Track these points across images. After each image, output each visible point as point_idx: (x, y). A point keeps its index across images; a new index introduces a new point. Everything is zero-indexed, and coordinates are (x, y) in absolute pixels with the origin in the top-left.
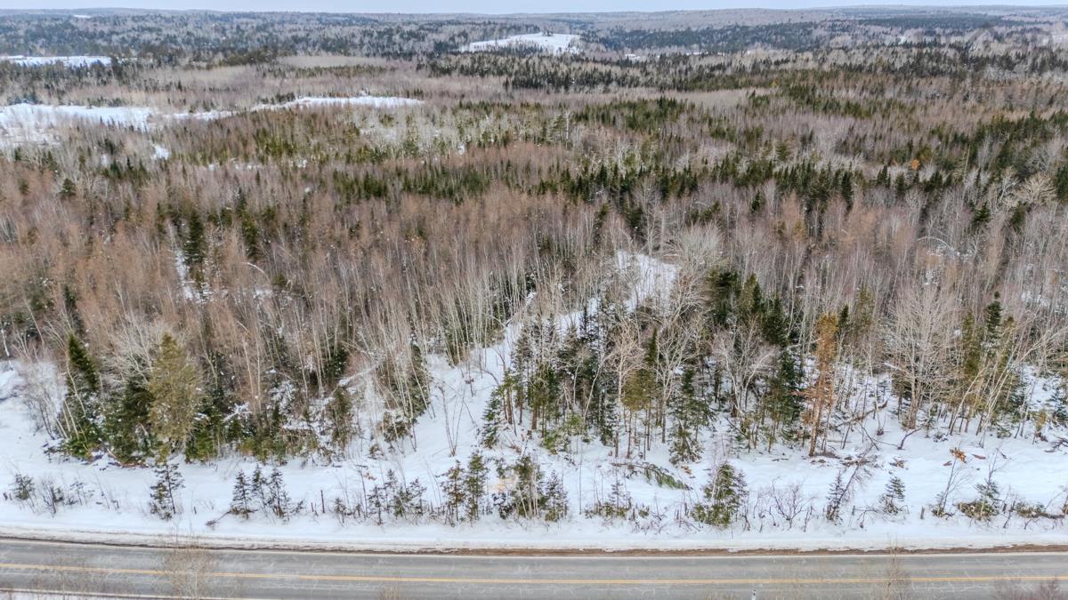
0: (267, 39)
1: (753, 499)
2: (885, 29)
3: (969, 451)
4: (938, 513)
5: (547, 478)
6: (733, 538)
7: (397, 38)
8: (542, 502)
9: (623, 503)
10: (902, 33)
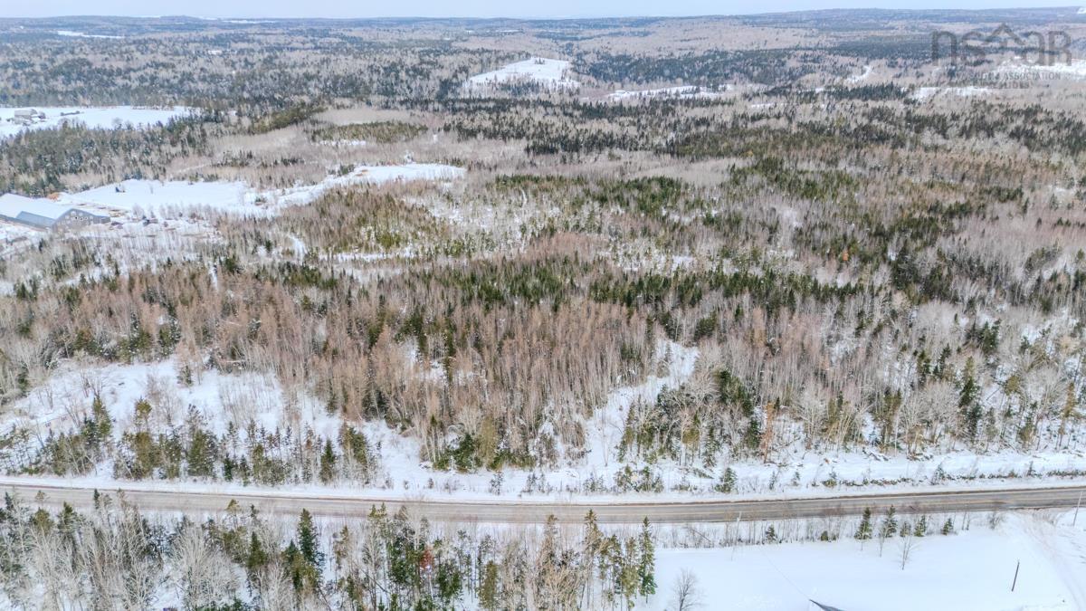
0: (280, 76)
1: (740, 482)
2: (853, 60)
3: (830, 460)
4: (814, 485)
5: (655, 475)
6: (732, 497)
7: (403, 75)
8: (653, 486)
9: (687, 485)
10: (867, 63)
